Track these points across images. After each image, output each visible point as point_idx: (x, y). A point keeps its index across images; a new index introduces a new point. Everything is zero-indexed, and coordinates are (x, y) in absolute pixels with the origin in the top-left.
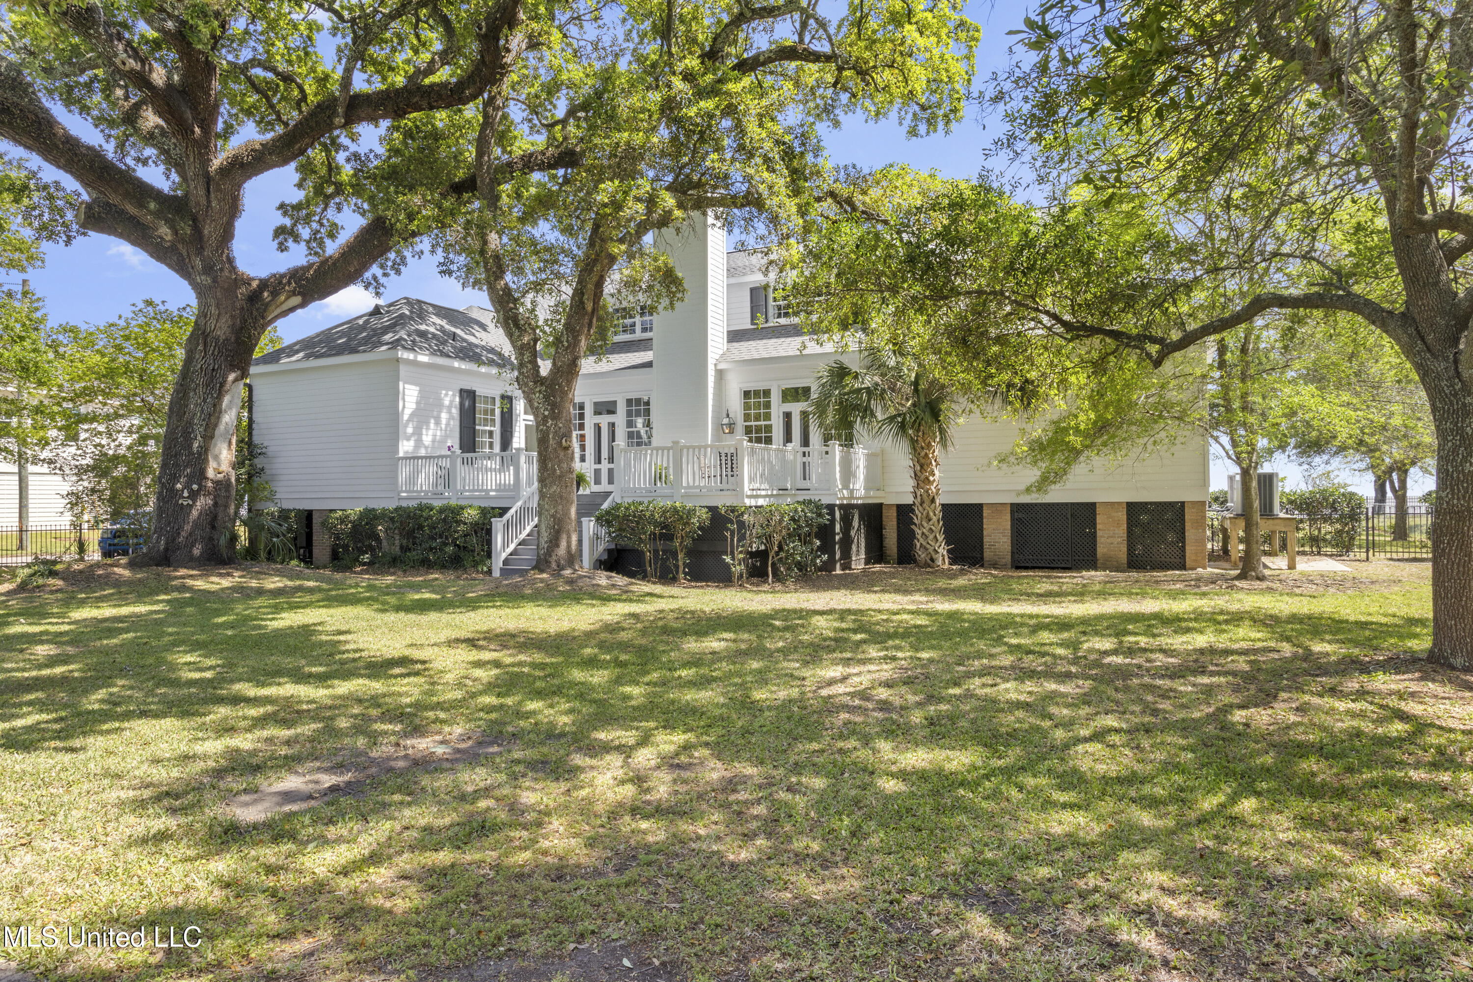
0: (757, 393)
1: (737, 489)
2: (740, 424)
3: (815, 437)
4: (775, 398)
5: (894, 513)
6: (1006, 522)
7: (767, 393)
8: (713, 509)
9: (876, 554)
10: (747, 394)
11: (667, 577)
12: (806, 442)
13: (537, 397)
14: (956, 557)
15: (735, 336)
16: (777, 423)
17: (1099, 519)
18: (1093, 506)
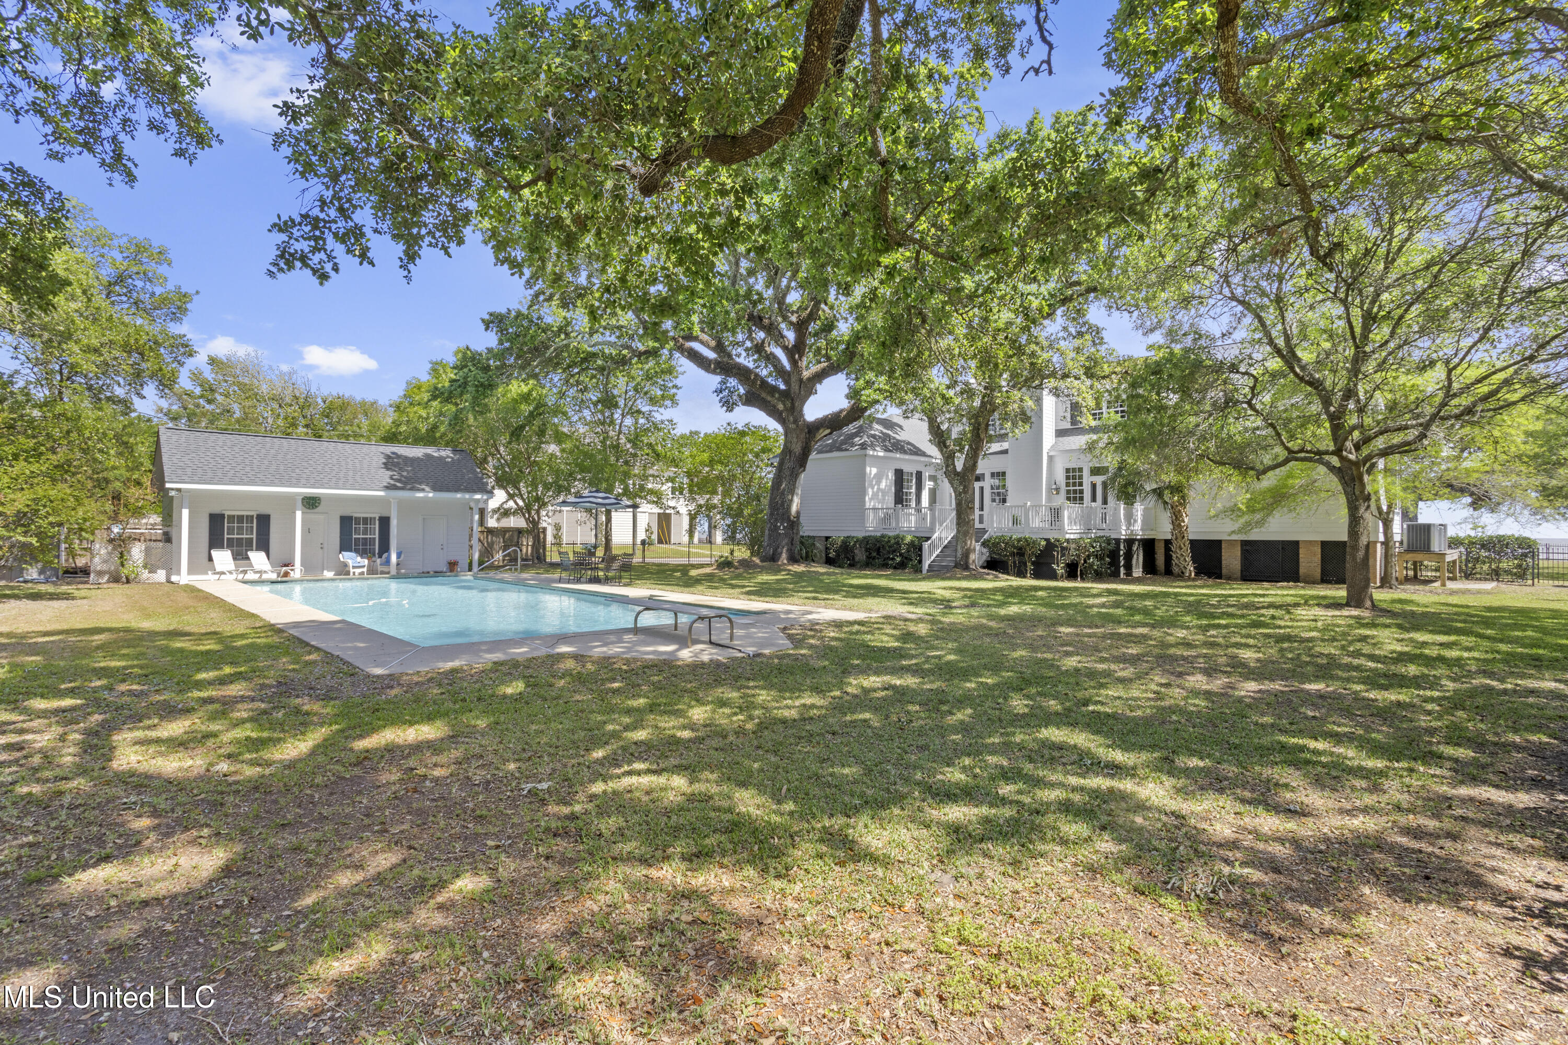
0: (1074, 470)
1: (1061, 529)
2: (1063, 488)
3: (1111, 499)
4: (1086, 473)
5: (1162, 545)
6: (1238, 552)
7: (1081, 470)
8: (1047, 540)
9: (1150, 568)
10: (1068, 470)
11: (1021, 574)
12: (1105, 502)
13: (956, 483)
14: (1200, 572)
15: (1060, 433)
16: (1087, 489)
17: (1301, 551)
18: (1297, 543)
